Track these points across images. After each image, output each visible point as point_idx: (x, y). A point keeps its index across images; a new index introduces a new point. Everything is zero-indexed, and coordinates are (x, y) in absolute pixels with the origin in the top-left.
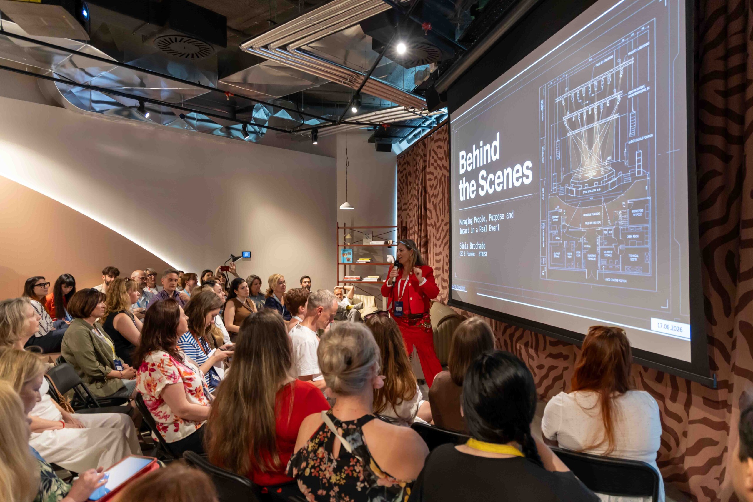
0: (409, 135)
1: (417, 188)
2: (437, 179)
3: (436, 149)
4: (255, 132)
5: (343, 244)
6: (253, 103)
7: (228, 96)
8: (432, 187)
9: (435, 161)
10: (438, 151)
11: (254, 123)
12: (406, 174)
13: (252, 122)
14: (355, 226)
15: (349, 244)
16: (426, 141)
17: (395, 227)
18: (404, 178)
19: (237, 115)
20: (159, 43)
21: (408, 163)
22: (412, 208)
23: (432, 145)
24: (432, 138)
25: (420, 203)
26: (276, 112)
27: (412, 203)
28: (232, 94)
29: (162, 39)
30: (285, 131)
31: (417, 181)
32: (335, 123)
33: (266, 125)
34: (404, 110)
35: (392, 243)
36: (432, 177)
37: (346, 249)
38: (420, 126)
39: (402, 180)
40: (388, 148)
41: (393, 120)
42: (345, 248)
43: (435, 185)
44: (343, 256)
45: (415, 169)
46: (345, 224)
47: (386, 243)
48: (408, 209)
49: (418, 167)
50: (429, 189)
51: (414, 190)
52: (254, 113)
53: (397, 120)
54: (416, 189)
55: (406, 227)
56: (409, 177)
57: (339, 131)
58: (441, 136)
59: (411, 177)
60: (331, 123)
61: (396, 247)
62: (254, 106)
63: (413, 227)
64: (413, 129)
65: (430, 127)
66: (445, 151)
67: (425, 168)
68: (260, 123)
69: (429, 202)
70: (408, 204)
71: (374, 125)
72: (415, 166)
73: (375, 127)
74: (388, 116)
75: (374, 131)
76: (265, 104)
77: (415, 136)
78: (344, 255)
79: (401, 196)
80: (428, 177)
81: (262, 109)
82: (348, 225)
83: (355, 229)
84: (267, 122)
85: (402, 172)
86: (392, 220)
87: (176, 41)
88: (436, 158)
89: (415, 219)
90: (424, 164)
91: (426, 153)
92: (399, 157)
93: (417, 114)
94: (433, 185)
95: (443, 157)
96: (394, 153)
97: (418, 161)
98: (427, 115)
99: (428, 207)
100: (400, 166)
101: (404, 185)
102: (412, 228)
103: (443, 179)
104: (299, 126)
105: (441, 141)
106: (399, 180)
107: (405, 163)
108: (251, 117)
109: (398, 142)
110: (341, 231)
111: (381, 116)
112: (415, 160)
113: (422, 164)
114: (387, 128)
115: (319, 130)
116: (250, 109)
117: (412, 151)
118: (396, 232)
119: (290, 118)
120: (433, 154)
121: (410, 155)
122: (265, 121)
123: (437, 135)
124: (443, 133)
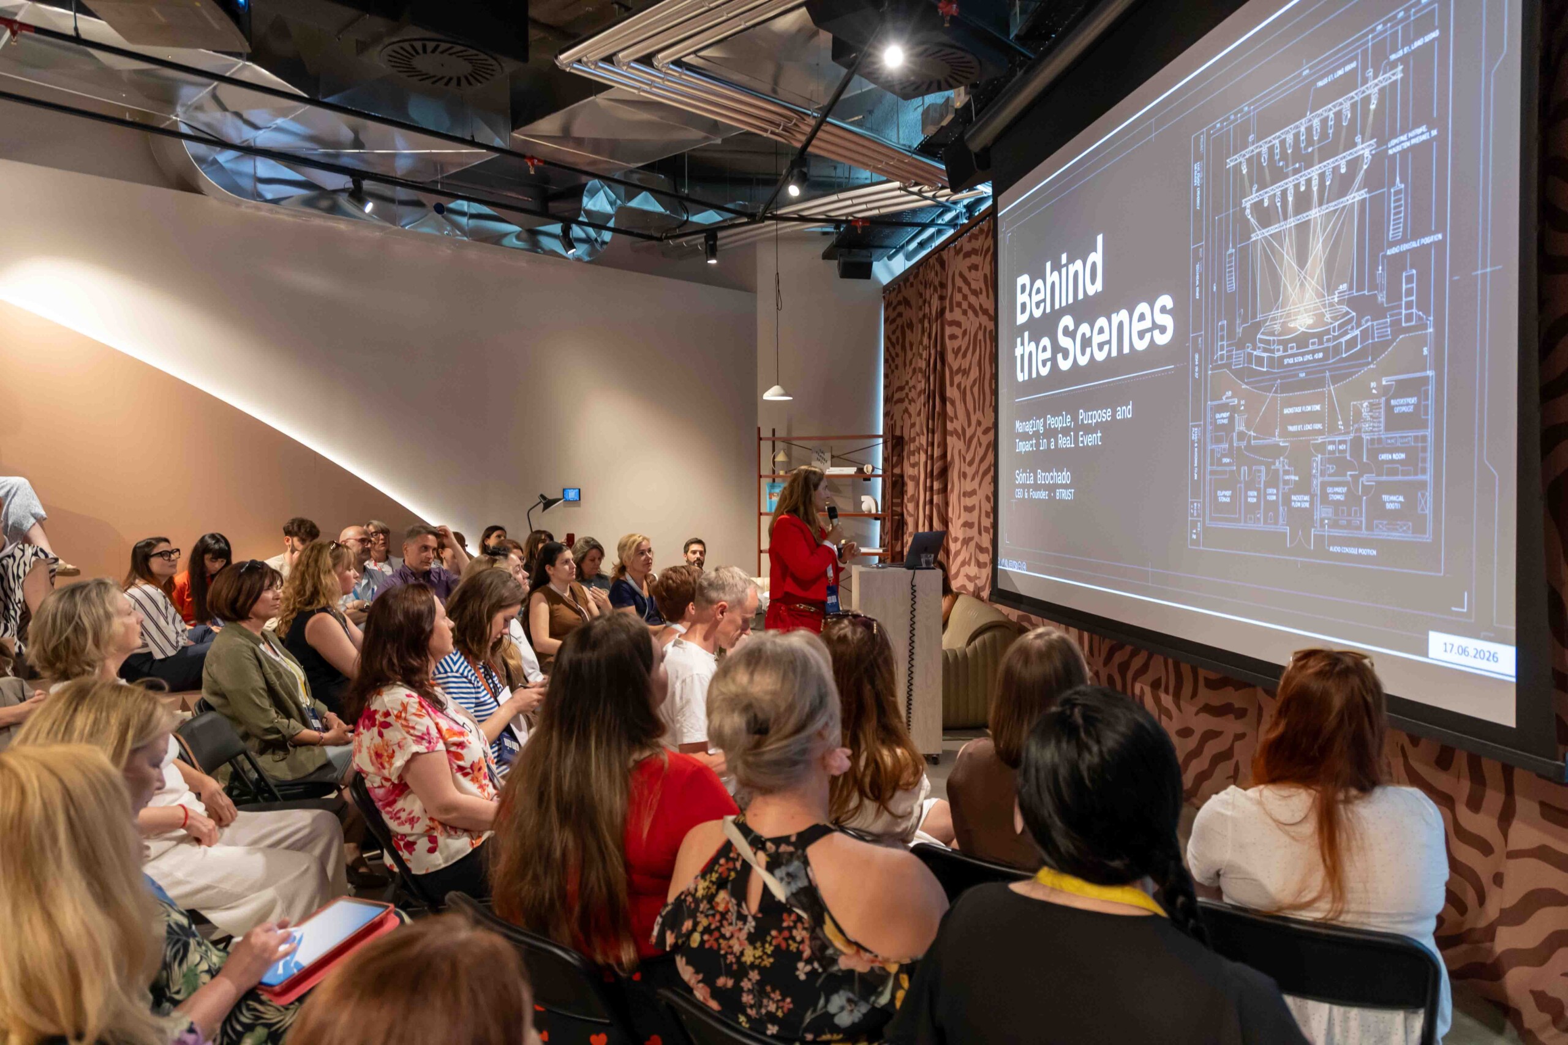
0: (909, 242)
1: (925, 354)
2: (968, 336)
3: (966, 273)
4: (588, 240)
5: (771, 473)
6: (584, 179)
7: (533, 164)
8: (956, 352)
9: (965, 297)
10: (971, 276)
11: (586, 220)
12: (902, 327)
13: (581, 219)
14: (795, 434)
15: (782, 473)
16: (945, 255)
17: (879, 436)
18: (898, 333)
19: (550, 204)
20: (390, 56)
21: (907, 302)
22: (915, 397)
23: (958, 265)
24: (958, 248)
25: (932, 387)
26: (631, 197)
27: (914, 387)
28: (539, 161)
29: (396, 47)
30: (650, 238)
31: (925, 341)
32: (753, 218)
33: (611, 224)
34: (900, 189)
35: (873, 470)
36: (958, 331)
37: (776, 484)
38: (932, 223)
39: (894, 339)
40: (864, 271)
41: (876, 212)
42: (774, 481)
43: (963, 349)
45: (921, 315)
46: (774, 430)
47: (860, 471)
48: (906, 400)
49: (927, 310)
50: (950, 357)
51: (919, 360)
52: (585, 200)
53: (883, 211)
54: (924, 356)
55: (902, 438)
56: (908, 332)
57: (762, 237)
58: (977, 244)
59: (912, 331)
60: (746, 220)
61: (880, 480)
62: (586, 184)
63: (917, 438)
64: (917, 229)
65: (955, 226)
66: (985, 276)
67: (942, 312)
68: (598, 222)
69: (952, 385)
70: (907, 388)
71: (836, 222)
72: (920, 308)
73: (837, 227)
74: (866, 203)
75: (835, 236)
76: (608, 180)
77: (922, 245)
79: (893, 371)
80: (948, 331)
81: (602, 192)
82: (781, 433)
83: (794, 442)
84: (613, 219)
85: (894, 320)
86: (872, 423)
87: (425, 51)
88: (965, 290)
89: (920, 421)
90: (941, 304)
91: (944, 282)
92: (887, 289)
93: (926, 198)
94: (959, 348)
95: (981, 289)
96: (878, 282)
97: (928, 298)
98: (947, 200)
99: (948, 394)
100: (890, 309)
101: (898, 348)
102: (914, 440)
103: (980, 336)
104: (679, 227)
105: (977, 255)
106: (888, 338)
107: (899, 303)
108: (580, 209)
109: (886, 258)
110: (766, 446)
111: (849, 202)
112: (921, 295)
113: (935, 303)
114: (863, 228)
115: (720, 234)
116: (577, 192)
117: (916, 276)
118: (880, 449)
119: (658, 208)
120: (959, 282)
121: (912, 285)
122: (609, 217)
123: (970, 241)
124: (982, 238)
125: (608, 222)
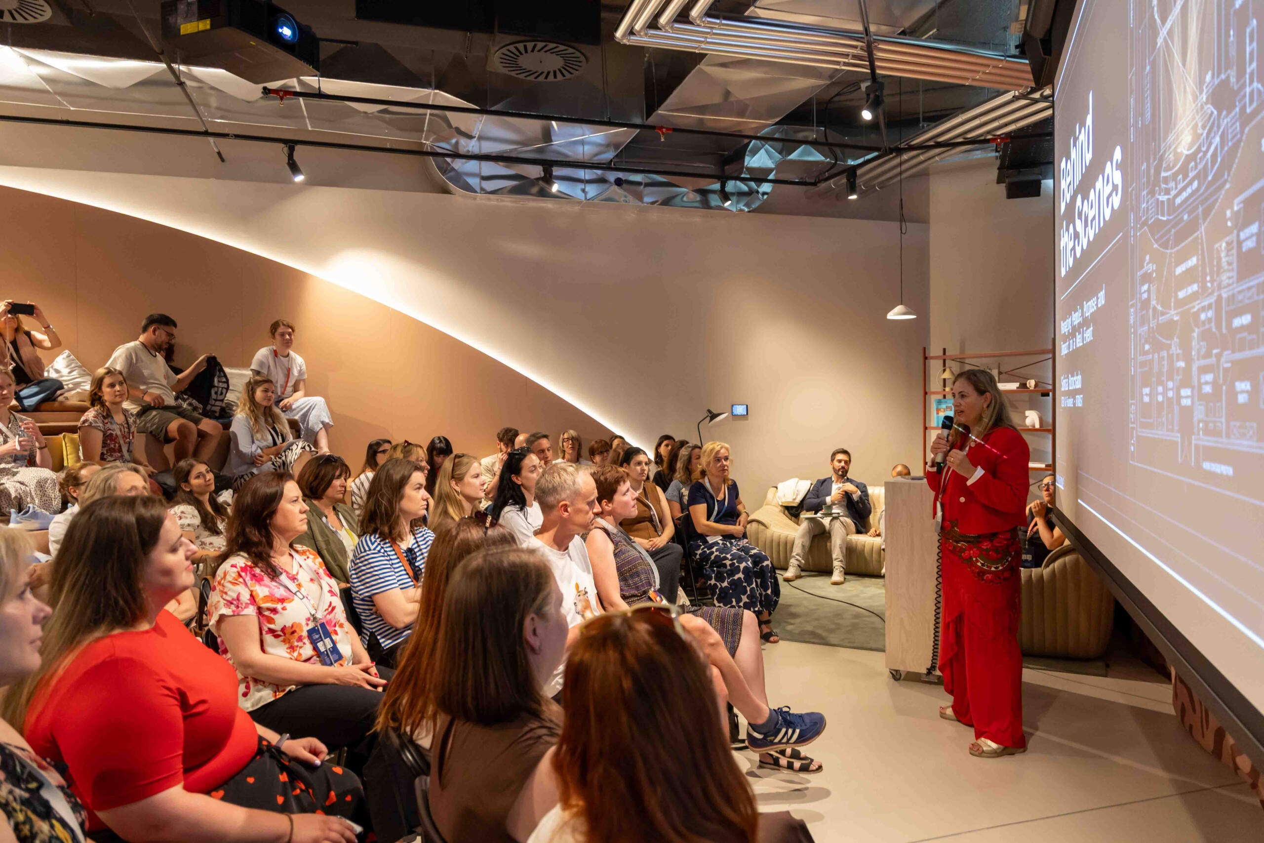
4: (750, 193)
5: (941, 390)
6: (746, 142)
7: (663, 133)
11: (748, 176)
13: (743, 176)
20: (501, 58)
26: (791, 151)
28: (668, 129)
29: (504, 50)
30: (800, 183)
33: (771, 177)
37: (944, 400)
40: (1031, 189)
42: (943, 398)
44: (938, 413)
46: (945, 350)
47: (1023, 385)
52: (747, 159)
62: (748, 146)
68: (760, 176)
76: (768, 140)
78: (938, 410)
81: (763, 150)
82: (952, 351)
83: (967, 361)
84: (774, 172)
87: (526, 51)
104: (828, 171)
108: (743, 167)
116: (742, 154)
119: (823, 158)
122: (770, 171)
125: (769, 176)
